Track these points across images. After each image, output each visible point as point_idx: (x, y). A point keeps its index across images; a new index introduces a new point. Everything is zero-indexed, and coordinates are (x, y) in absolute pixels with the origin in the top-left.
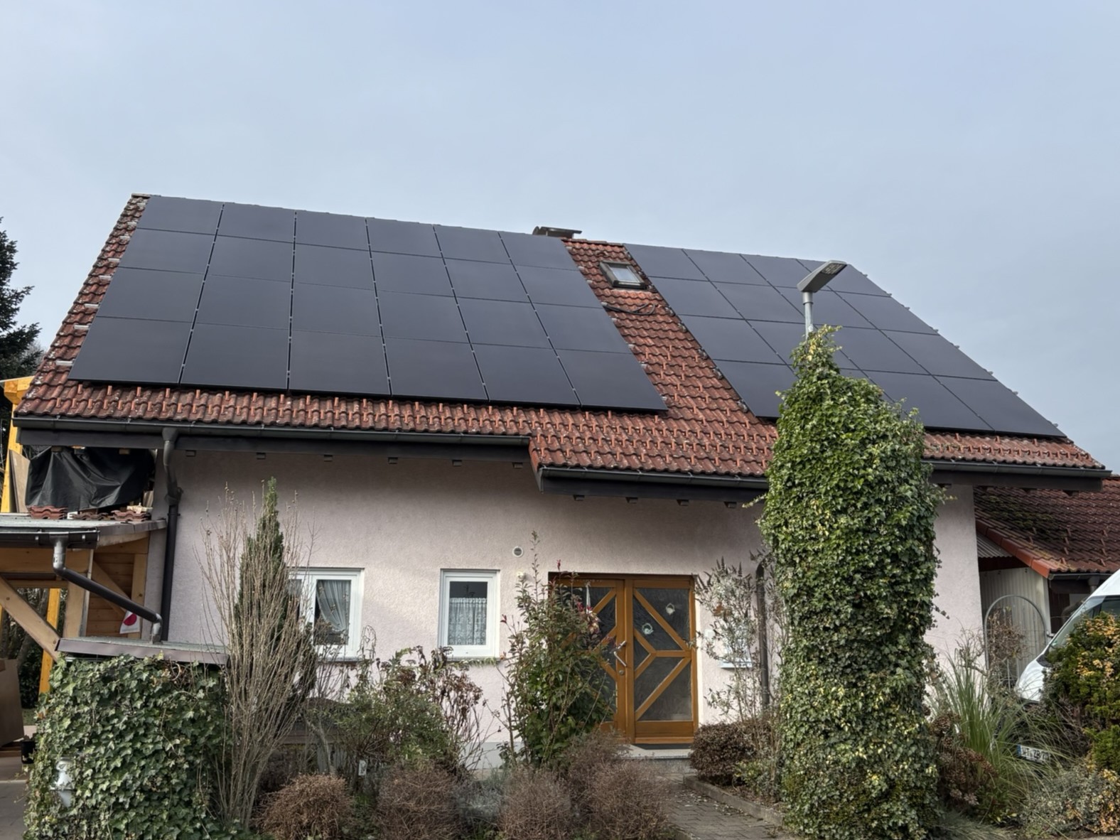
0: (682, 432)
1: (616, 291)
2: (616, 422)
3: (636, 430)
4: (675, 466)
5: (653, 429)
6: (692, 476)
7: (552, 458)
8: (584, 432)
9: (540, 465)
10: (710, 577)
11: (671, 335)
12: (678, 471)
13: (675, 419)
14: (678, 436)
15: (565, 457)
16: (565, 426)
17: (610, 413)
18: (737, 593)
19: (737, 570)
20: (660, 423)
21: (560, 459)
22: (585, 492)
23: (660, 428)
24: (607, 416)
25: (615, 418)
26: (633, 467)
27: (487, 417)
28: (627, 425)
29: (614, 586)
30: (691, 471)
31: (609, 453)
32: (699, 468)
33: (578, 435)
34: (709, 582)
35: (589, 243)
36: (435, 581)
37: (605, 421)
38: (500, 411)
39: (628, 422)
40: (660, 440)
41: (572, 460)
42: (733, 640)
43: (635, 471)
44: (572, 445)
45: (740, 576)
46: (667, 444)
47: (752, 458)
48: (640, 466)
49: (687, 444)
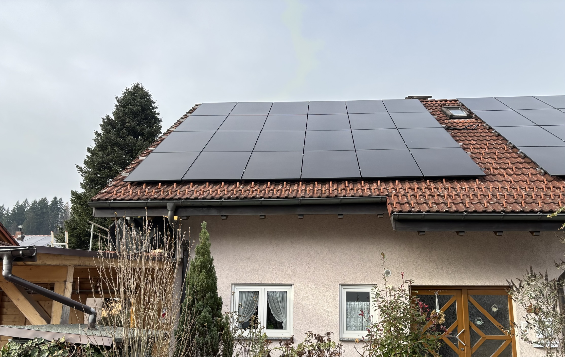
0: (496, 188)
1: (452, 121)
2: (449, 185)
3: (463, 189)
4: (491, 208)
5: (475, 187)
6: (504, 214)
7: (401, 208)
8: (425, 192)
9: (392, 212)
10: (521, 282)
11: (488, 138)
12: (494, 211)
13: (491, 182)
14: (493, 191)
15: (410, 207)
16: (412, 189)
17: (444, 180)
18: (545, 292)
19: (544, 275)
20: (480, 184)
21: (407, 208)
22: (426, 229)
23: (480, 187)
24: (442, 182)
25: (448, 183)
26: (460, 210)
27: (360, 187)
28: (456, 186)
29: (455, 294)
30: (504, 211)
31: (442, 203)
32: (510, 208)
33: (421, 193)
34: (520, 286)
35: (436, 101)
36: (336, 291)
37: (440, 185)
38: (369, 184)
39: (457, 185)
40: (480, 193)
41: (416, 208)
42: (544, 329)
43: (462, 213)
44: (416, 200)
45: (546, 280)
46: (485, 196)
47: (551, 201)
48: (465, 209)
49: (500, 195)
